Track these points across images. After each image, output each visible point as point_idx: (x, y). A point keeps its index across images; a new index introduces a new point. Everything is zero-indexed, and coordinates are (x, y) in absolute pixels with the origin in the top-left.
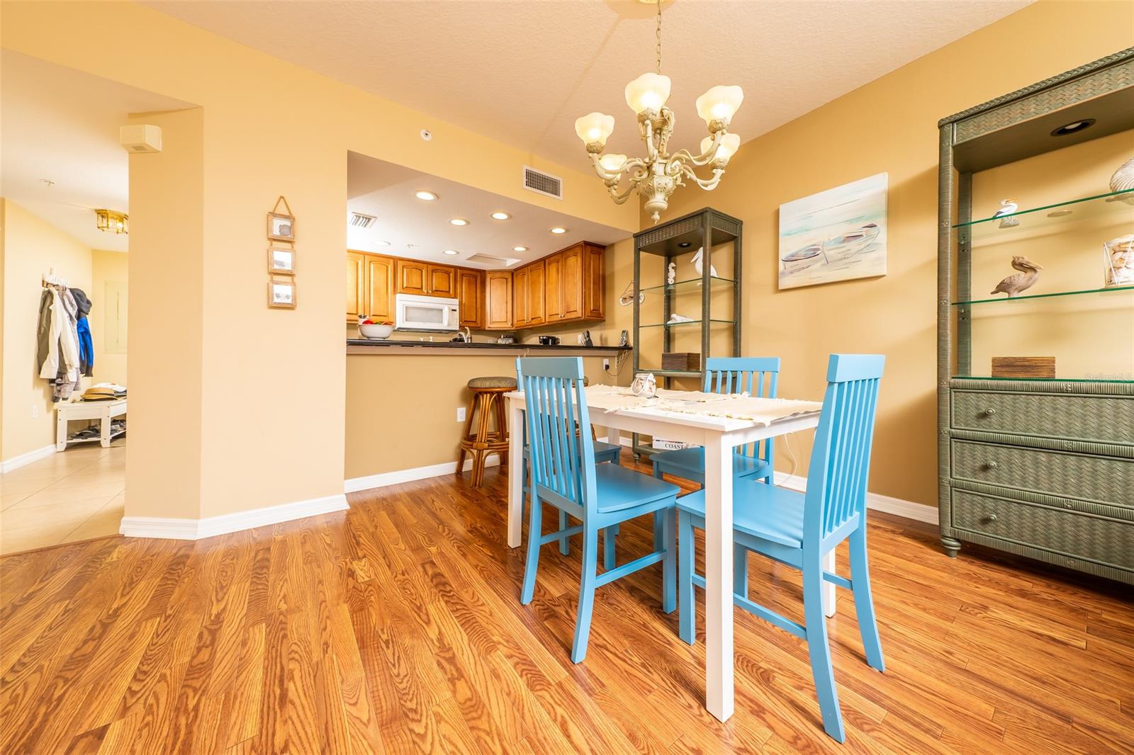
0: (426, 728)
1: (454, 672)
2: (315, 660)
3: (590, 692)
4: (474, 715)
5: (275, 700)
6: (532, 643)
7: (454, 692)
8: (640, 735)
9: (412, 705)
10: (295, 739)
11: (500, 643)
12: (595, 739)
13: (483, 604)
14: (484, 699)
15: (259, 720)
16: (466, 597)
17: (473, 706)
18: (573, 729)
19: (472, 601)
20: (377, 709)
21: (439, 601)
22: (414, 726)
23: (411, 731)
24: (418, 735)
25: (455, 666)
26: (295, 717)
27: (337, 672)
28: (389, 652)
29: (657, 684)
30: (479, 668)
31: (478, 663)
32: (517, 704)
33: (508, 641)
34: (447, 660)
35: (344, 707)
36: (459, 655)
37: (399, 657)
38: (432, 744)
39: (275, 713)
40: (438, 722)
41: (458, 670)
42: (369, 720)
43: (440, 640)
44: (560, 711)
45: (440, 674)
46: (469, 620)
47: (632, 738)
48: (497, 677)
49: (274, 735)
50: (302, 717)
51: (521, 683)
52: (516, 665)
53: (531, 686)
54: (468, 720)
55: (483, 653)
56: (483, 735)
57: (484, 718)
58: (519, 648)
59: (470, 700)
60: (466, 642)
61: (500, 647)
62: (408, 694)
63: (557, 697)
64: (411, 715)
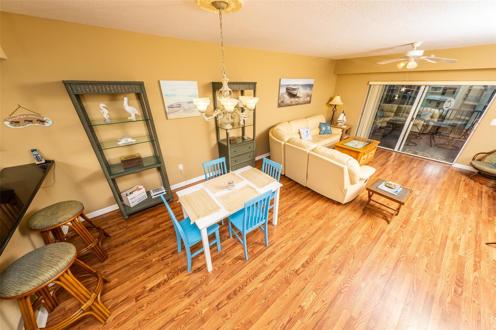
0: (288, 274)
1: (274, 272)
2: (276, 322)
3: (274, 243)
4: (283, 264)
5: (290, 324)
6: (262, 256)
7: (279, 271)
8: (281, 235)
9: (284, 280)
10: (297, 306)
11: (263, 264)
12: (284, 242)
13: (247, 273)
14: (279, 263)
15: (296, 322)
16: (243, 280)
17: (282, 265)
18: (282, 246)
19: (245, 277)
20: (287, 288)
21: (245, 289)
22: (288, 277)
23: (289, 277)
24: (290, 275)
25: (272, 273)
26: (293, 311)
27: (279, 309)
28: (269, 296)
29: (271, 232)
30: (272, 267)
31: (271, 267)
32: (279, 256)
33: (262, 262)
34: (270, 276)
35: (288, 297)
36: (268, 273)
37: (271, 291)
38: (291, 271)
39: (293, 319)
40: (286, 271)
41: (273, 272)
42: (289, 289)
43: (263, 281)
44: (279, 248)
45: (275, 276)
46: (255, 275)
47: (282, 237)
48: (273, 262)
49: (298, 313)
50: (293, 308)
51: (274, 256)
52: (269, 258)
53: (275, 254)
54: (285, 265)
55: (267, 267)
56: (287, 262)
57: (284, 262)
58: (264, 258)
59: (280, 266)
60: (263, 273)
61: (264, 264)
62: (281, 282)
63: (276, 249)
64: (286, 278)
